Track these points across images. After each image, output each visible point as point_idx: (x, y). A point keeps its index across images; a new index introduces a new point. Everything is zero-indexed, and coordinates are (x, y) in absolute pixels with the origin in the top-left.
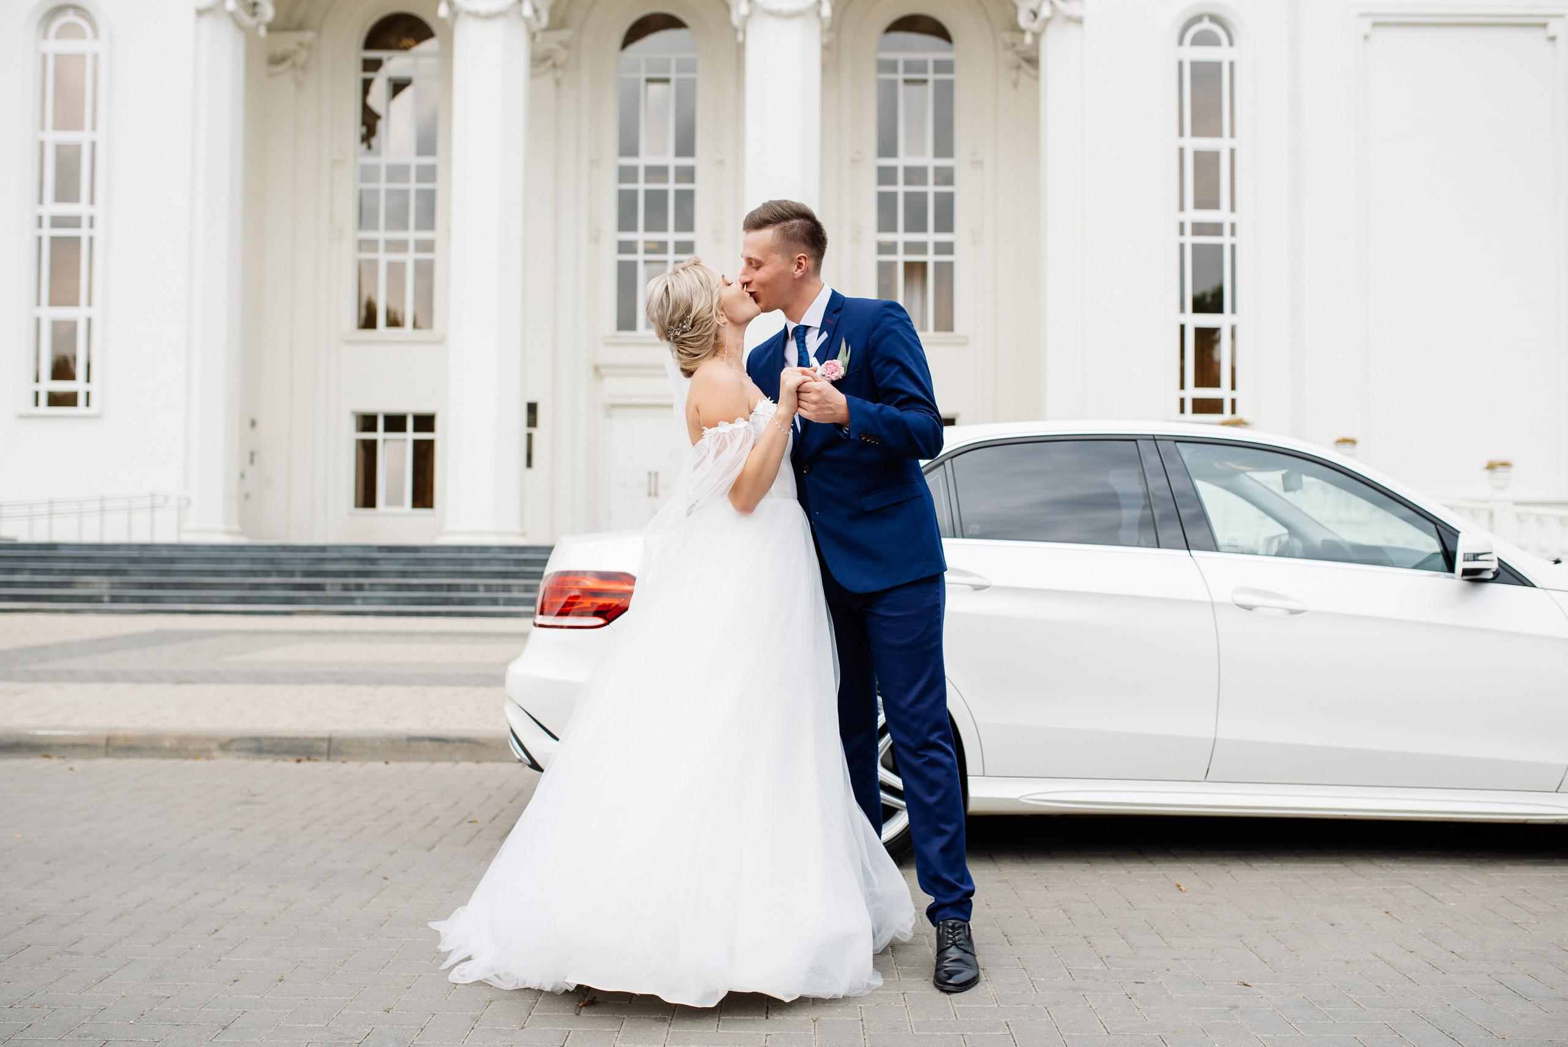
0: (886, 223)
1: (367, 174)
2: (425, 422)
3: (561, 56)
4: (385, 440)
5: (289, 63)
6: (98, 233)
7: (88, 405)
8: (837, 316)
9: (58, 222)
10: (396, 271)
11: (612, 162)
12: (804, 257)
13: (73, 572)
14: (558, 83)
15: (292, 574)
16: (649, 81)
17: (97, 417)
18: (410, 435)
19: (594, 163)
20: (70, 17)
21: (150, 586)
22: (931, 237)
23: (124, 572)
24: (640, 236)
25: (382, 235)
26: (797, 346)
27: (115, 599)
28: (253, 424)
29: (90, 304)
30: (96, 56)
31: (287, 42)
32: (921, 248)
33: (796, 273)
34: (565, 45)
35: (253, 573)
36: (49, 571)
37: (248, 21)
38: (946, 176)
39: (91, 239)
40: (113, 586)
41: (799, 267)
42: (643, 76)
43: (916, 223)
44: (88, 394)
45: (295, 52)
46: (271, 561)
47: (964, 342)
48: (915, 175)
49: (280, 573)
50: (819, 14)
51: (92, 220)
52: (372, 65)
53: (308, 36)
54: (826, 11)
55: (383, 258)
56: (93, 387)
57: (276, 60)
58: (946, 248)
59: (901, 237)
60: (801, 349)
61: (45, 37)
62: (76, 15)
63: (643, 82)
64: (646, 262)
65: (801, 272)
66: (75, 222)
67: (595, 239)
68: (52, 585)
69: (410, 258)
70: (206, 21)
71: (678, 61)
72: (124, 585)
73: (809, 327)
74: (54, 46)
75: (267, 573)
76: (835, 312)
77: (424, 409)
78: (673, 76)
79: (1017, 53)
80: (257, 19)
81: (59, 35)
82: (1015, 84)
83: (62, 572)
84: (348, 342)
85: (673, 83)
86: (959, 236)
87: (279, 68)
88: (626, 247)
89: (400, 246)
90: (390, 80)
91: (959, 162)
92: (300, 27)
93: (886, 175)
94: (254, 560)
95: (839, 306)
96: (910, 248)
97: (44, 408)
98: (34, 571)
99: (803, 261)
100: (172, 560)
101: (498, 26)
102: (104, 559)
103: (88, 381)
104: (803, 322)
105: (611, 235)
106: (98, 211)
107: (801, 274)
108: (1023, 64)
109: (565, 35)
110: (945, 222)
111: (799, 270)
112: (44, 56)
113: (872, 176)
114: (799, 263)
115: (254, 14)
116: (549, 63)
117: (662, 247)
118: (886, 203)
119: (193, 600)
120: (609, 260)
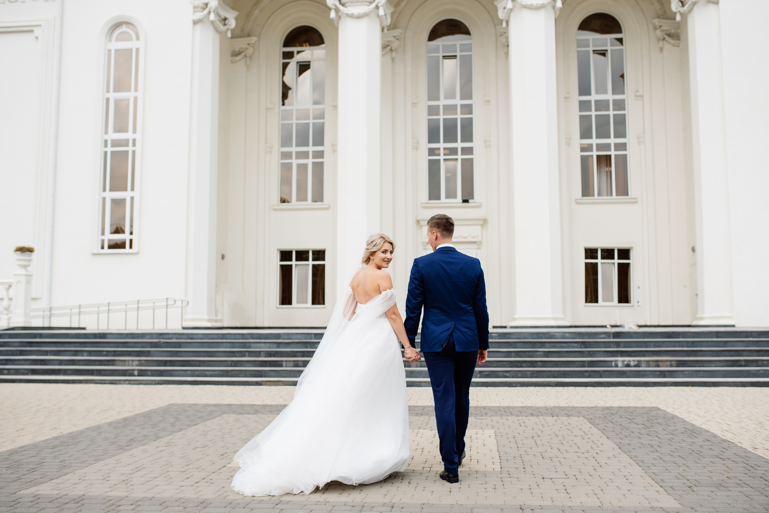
0: (585, 133)
1: (285, 116)
2: (319, 255)
3: (395, 44)
4: (296, 265)
5: (243, 54)
6: (138, 149)
7: (131, 247)
9: (115, 143)
10: (302, 168)
11: (424, 103)
13: (115, 354)
14: (393, 59)
15: (258, 354)
16: (444, 57)
17: (136, 254)
18: (311, 263)
19: (414, 104)
20: (124, 28)
21: (165, 363)
22: (612, 141)
23: (148, 354)
24: (442, 145)
25: (294, 149)
27: (142, 373)
28: (223, 257)
29: (133, 189)
30: (138, 50)
31: (241, 43)
32: (607, 147)
34: (396, 38)
35: (233, 354)
36: (100, 353)
37: (222, 28)
38: (620, 105)
39: (134, 152)
40: (141, 363)
42: (441, 55)
43: (603, 133)
44: (131, 241)
45: (246, 49)
46: (244, 345)
47: (635, 201)
48: (602, 105)
49: (251, 354)
50: (554, 7)
51: (134, 141)
52: (288, 55)
53: (253, 39)
54: (559, 4)
55: (295, 162)
56: (134, 237)
57: (235, 54)
58: (622, 147)
59: (594, 141)
61: (110, 40)
62: (127, 28)
63: (441, 58)
64: (445, 160)
66: (125, 143)
67: (416, 148)
68: (101, 363)
69: (310, 162)
70: (199, 27)
71: (461, 45)
72: (148, 363)
74: (115, 45)
75: (242, 354)
77: (318, 247)
78: (458, 54)
79: (663, 31)
80: (227, 27)
81: (117, 40)
82: (661, 50)
83: (108, 353)
84: (275, 210)
85: (458, 57)
86: (630, 139)
87: (237, 58)
88: (432, 152)
89: (305, 155)
90: (298, 63)
91: (629, 96)
92: (249, 35)
93: (584, 106)
94: (233, 344)
96: (600, 147)
97: (106, 250)
98: (90, 353)
100: (179, 345)
101: (364, 22)
102: (135, 344)
103: (131, 234)
105: (425, 145)
106: (137, 136)
108: (666, 37)
109: (397, 32)
110: (621, 133)
112: (110, 51)
113: (576, 106)
115: (225, 25)
116: (389, 48)
117: (454, 151)
118: (585, 122)
119: (193, 374)
120: (424, 159)
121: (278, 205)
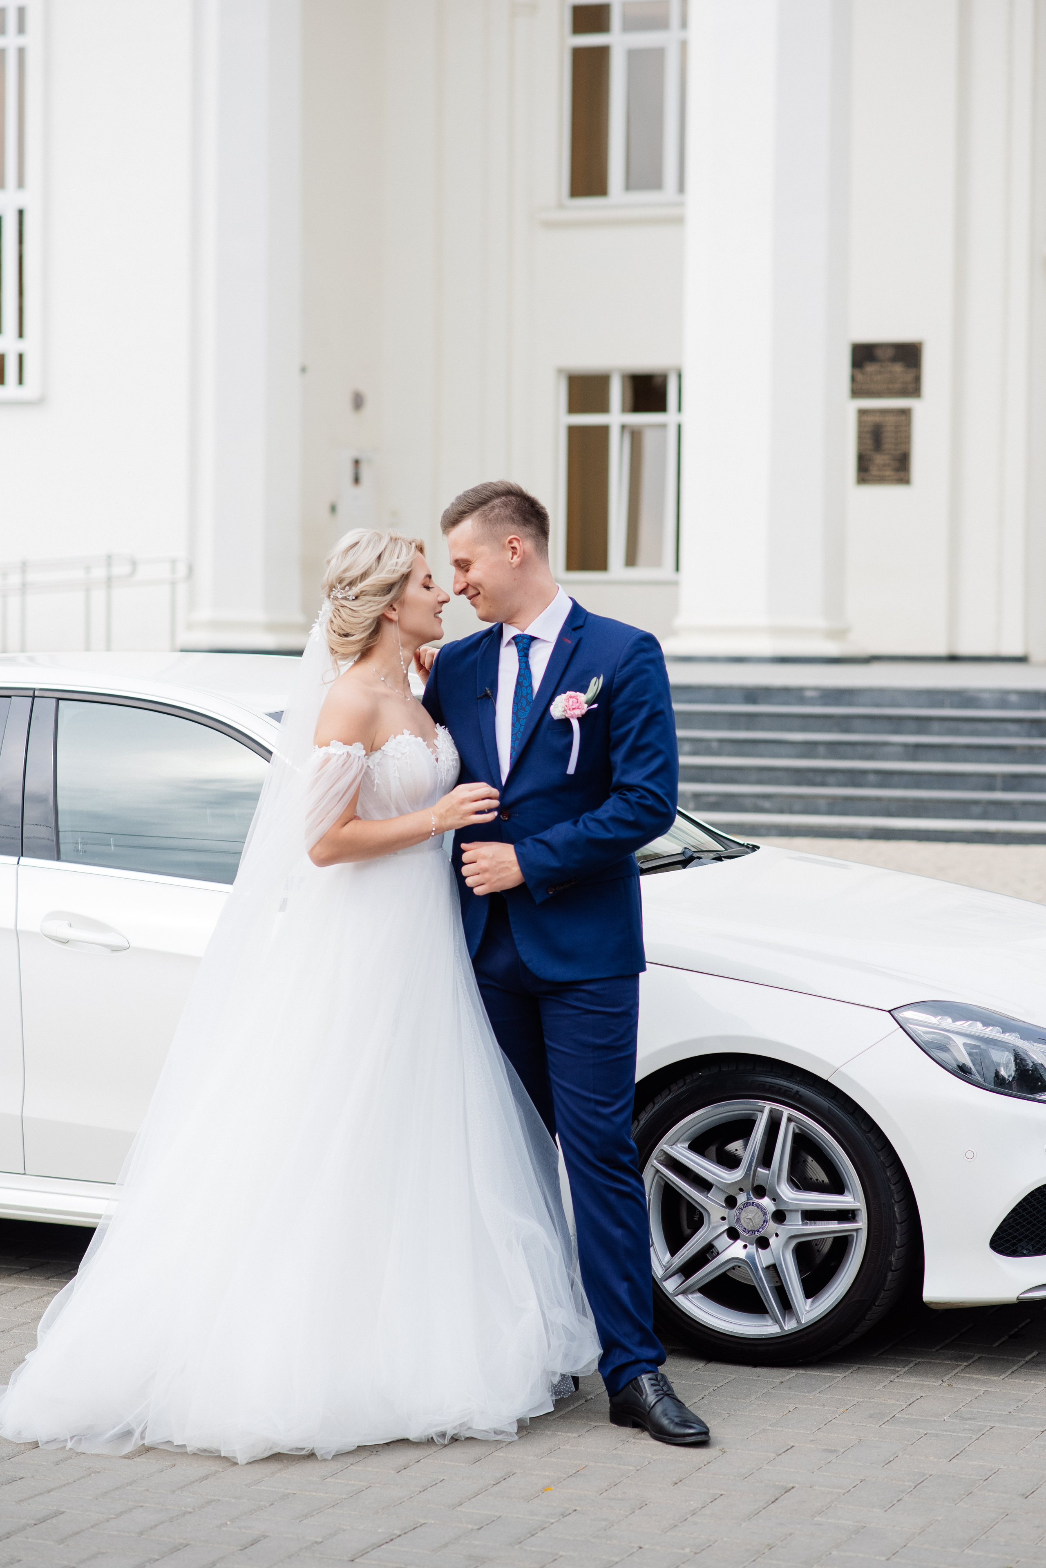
7: (20, 381)
8: (578, 634)
12: (515, 539)
17: (39, 402)
26: (519, 660)
28: (359, 402)
29: (21, 184)
33: (512, 561)
39: (21, 52)
41: (514, 553)
44: (21, 357)
56: (30, 346)
60: (523, 665)
65: (518, 557)
73: (533, 639)
76: (574, 629)
84: (550, 225)
95: (580, 623)
99: (515, 544)
103: (21, 335)
104: (529, 632)
107: (519, 560)
111: (515, 557)
114: (513, 548)
121: (561, 206)
